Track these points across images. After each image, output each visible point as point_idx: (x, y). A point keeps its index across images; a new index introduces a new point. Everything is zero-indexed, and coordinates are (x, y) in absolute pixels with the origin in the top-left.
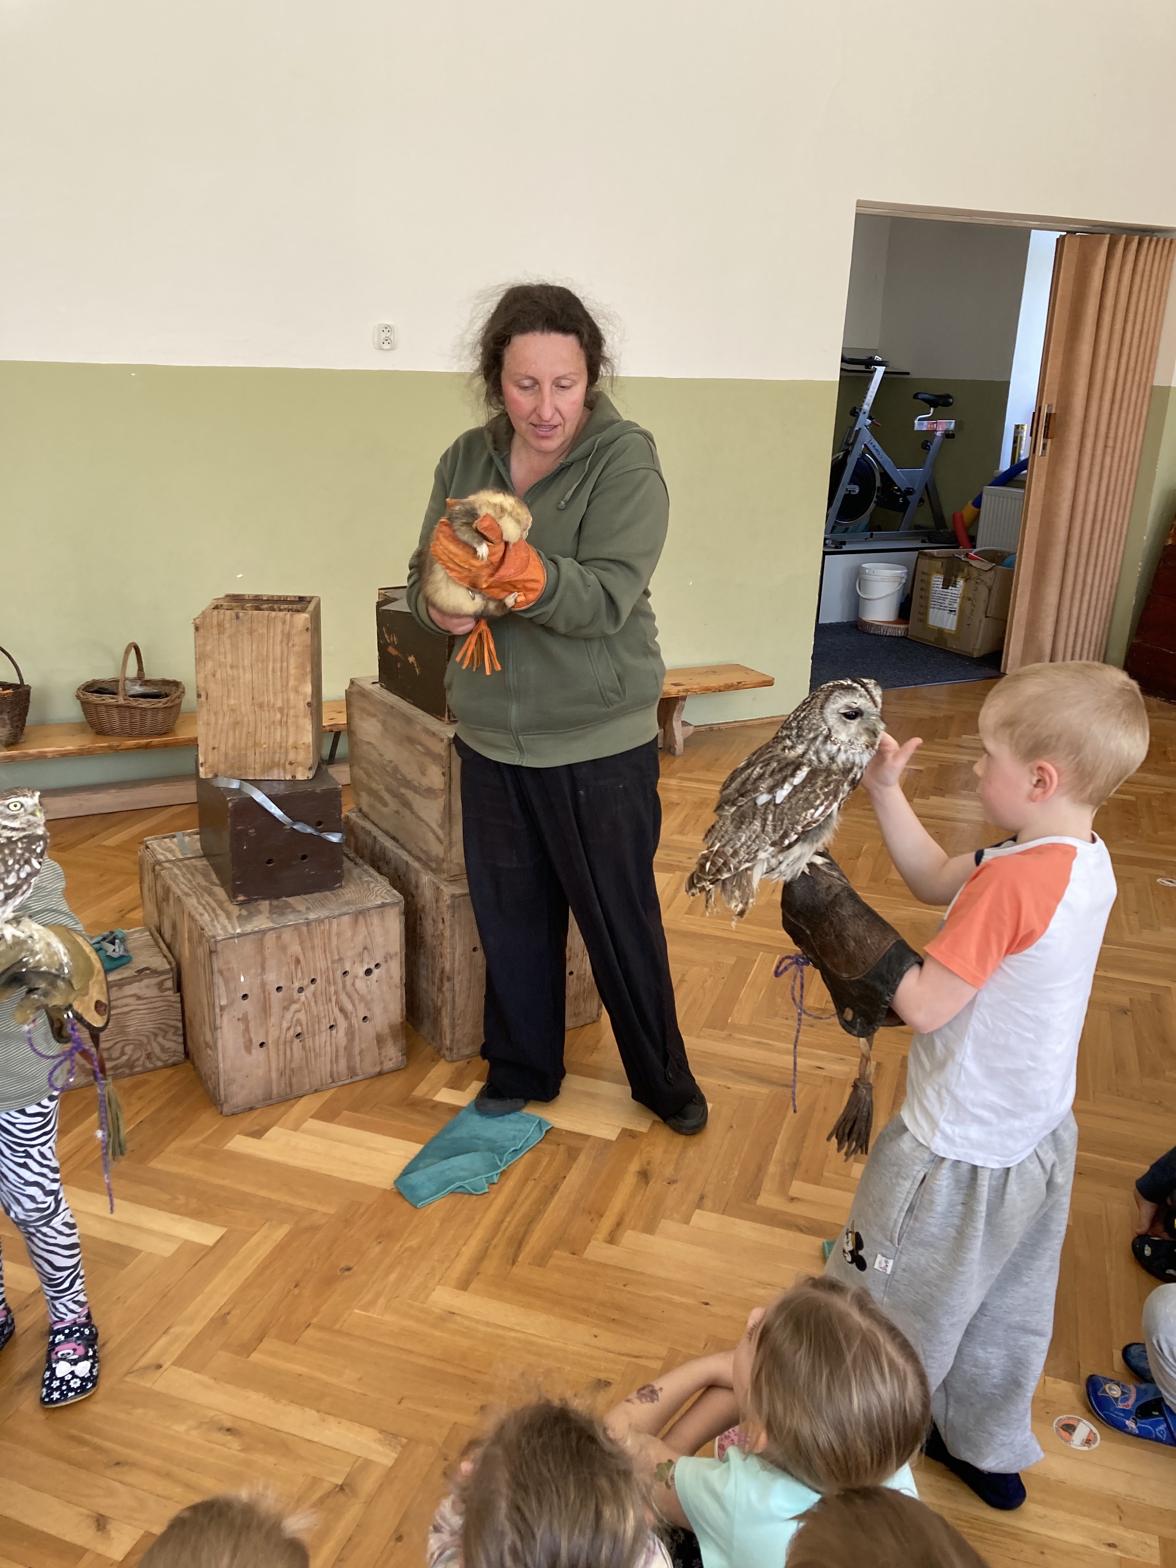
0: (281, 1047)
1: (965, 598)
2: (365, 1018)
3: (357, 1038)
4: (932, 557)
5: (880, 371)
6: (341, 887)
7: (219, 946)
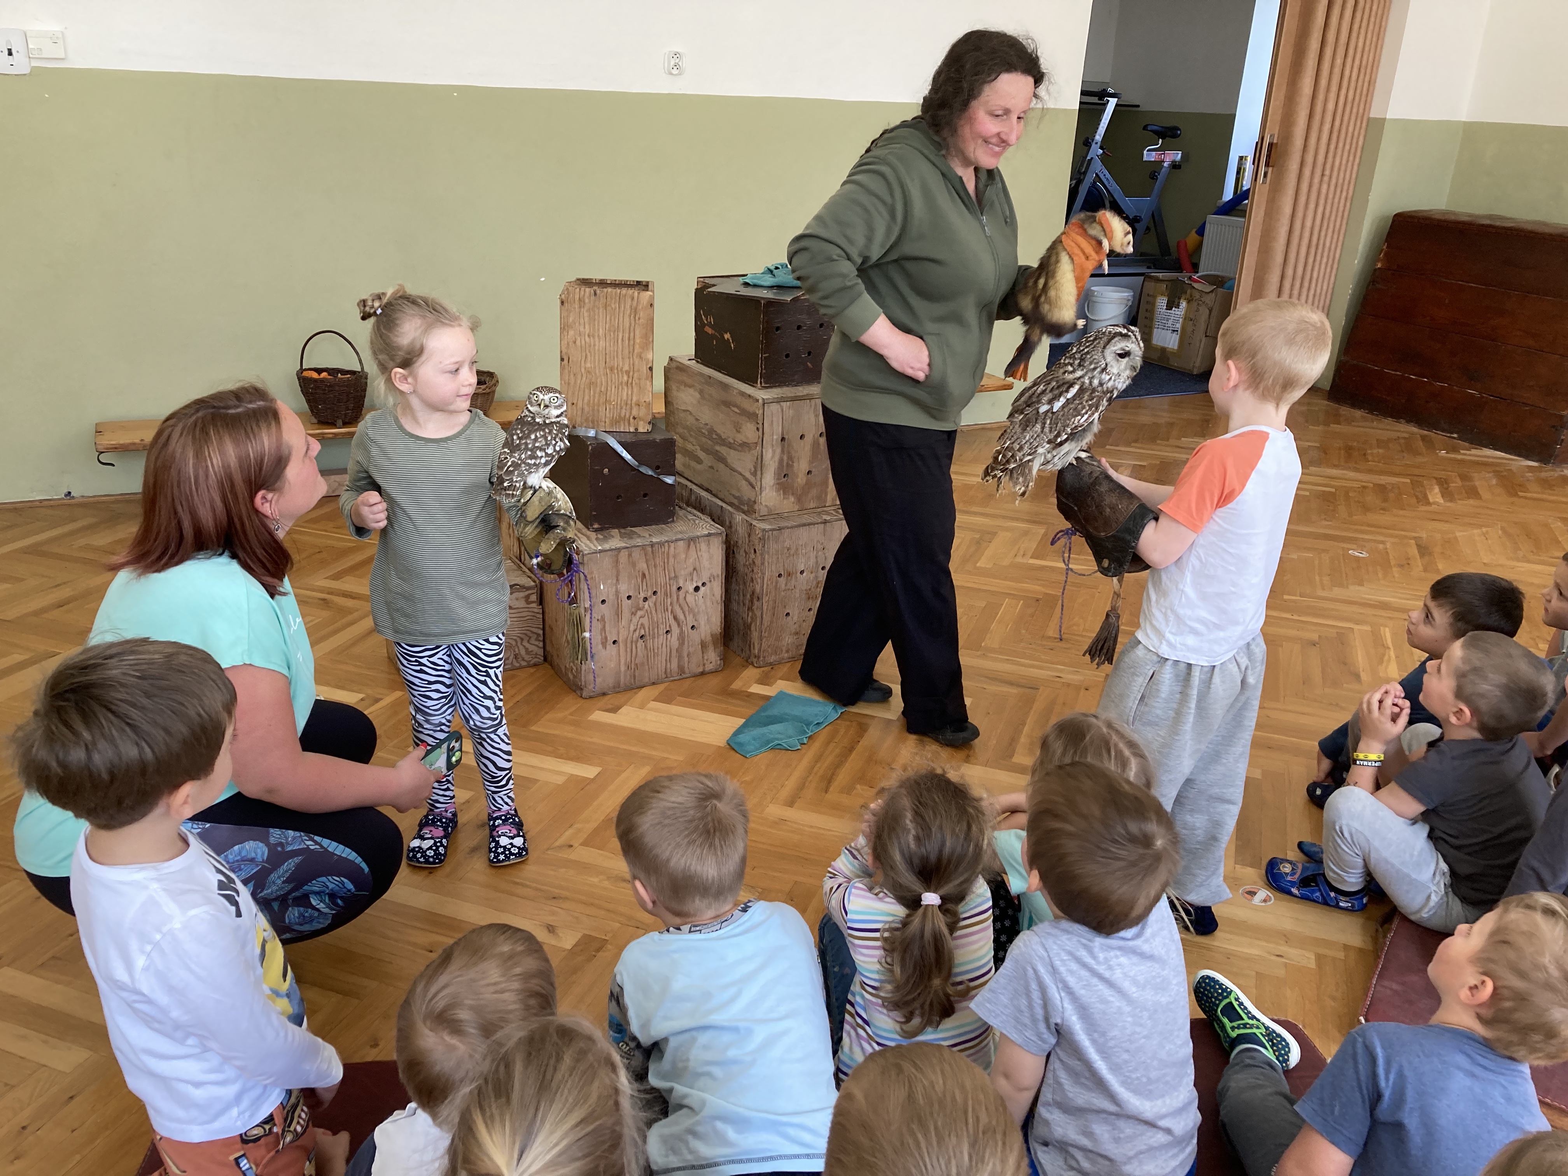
0: (629, 645)
1: (1187, 318)
2: (693, 627)
3: (686, 643)
4: (1157, 280)
5: (1112, 102)
6: (673, 521)
7: (585, 558)
